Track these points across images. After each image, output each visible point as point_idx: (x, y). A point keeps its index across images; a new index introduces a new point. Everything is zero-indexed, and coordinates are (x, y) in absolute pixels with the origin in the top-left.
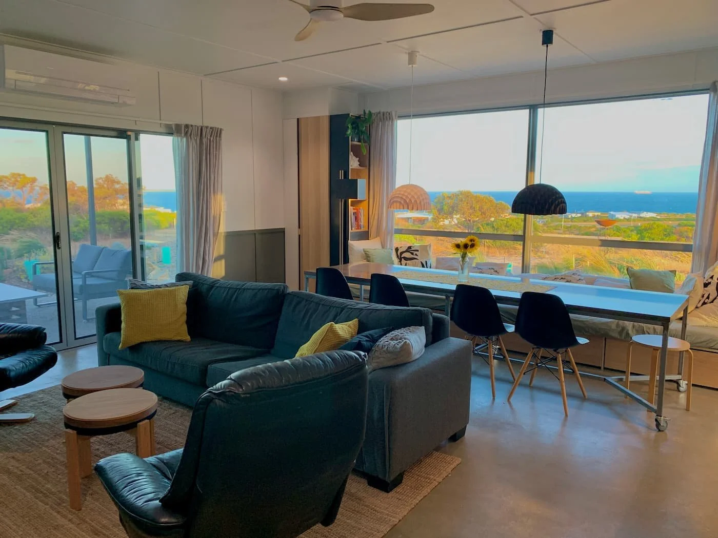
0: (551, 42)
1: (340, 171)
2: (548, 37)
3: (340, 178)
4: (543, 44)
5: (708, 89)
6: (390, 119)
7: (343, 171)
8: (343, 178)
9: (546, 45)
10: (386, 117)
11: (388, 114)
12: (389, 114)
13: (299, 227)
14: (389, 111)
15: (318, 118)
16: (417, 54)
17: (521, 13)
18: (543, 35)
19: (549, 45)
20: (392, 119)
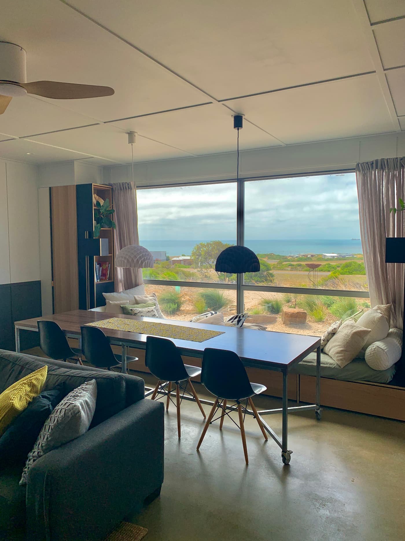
0: (241, 126)
1: (86, 232)
2: (238, 122)
3: (86, 238)
4: (234, 128)
5: (354, 169)
6: (129, 188)
7: (88, 232)
8: (88, 238)
9: (237, 128)
10: (126, 187)
11: (126, 184)
12: (128, 184)
13: (53, 280)
14: (128, 182)
15: (66, 187)
16: (136, 134)
17: (210, 100)
18: (234, 120)
19: (239, 128)
20: (131, 189)
